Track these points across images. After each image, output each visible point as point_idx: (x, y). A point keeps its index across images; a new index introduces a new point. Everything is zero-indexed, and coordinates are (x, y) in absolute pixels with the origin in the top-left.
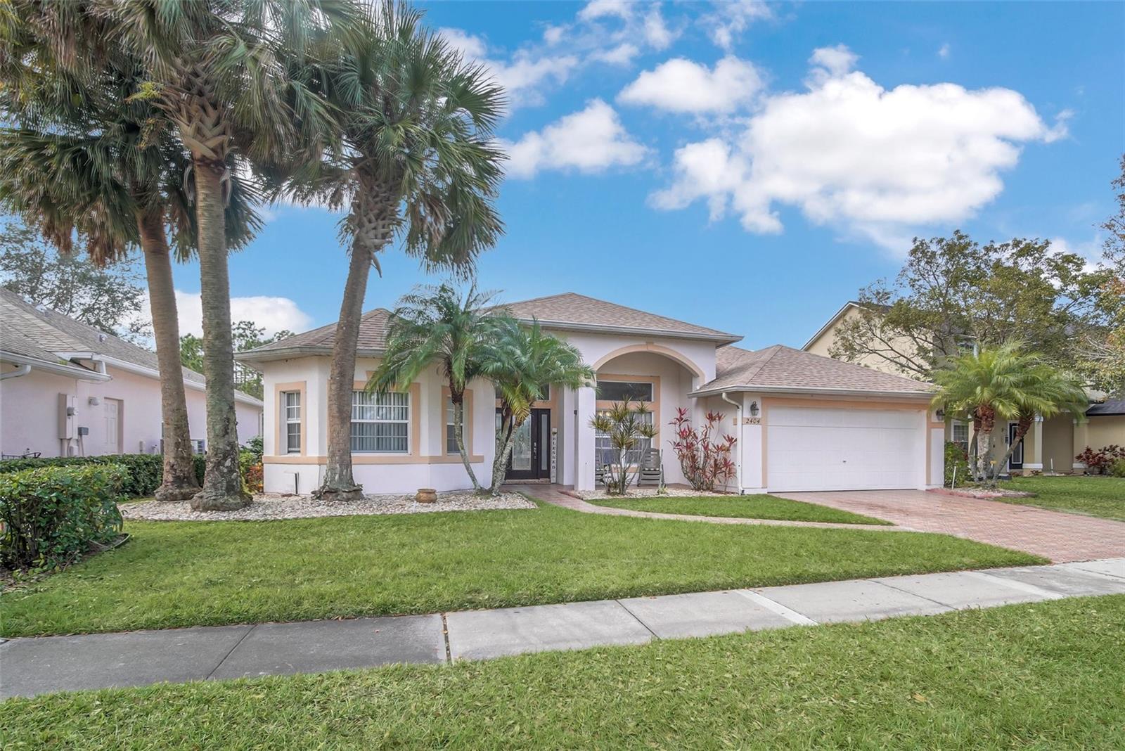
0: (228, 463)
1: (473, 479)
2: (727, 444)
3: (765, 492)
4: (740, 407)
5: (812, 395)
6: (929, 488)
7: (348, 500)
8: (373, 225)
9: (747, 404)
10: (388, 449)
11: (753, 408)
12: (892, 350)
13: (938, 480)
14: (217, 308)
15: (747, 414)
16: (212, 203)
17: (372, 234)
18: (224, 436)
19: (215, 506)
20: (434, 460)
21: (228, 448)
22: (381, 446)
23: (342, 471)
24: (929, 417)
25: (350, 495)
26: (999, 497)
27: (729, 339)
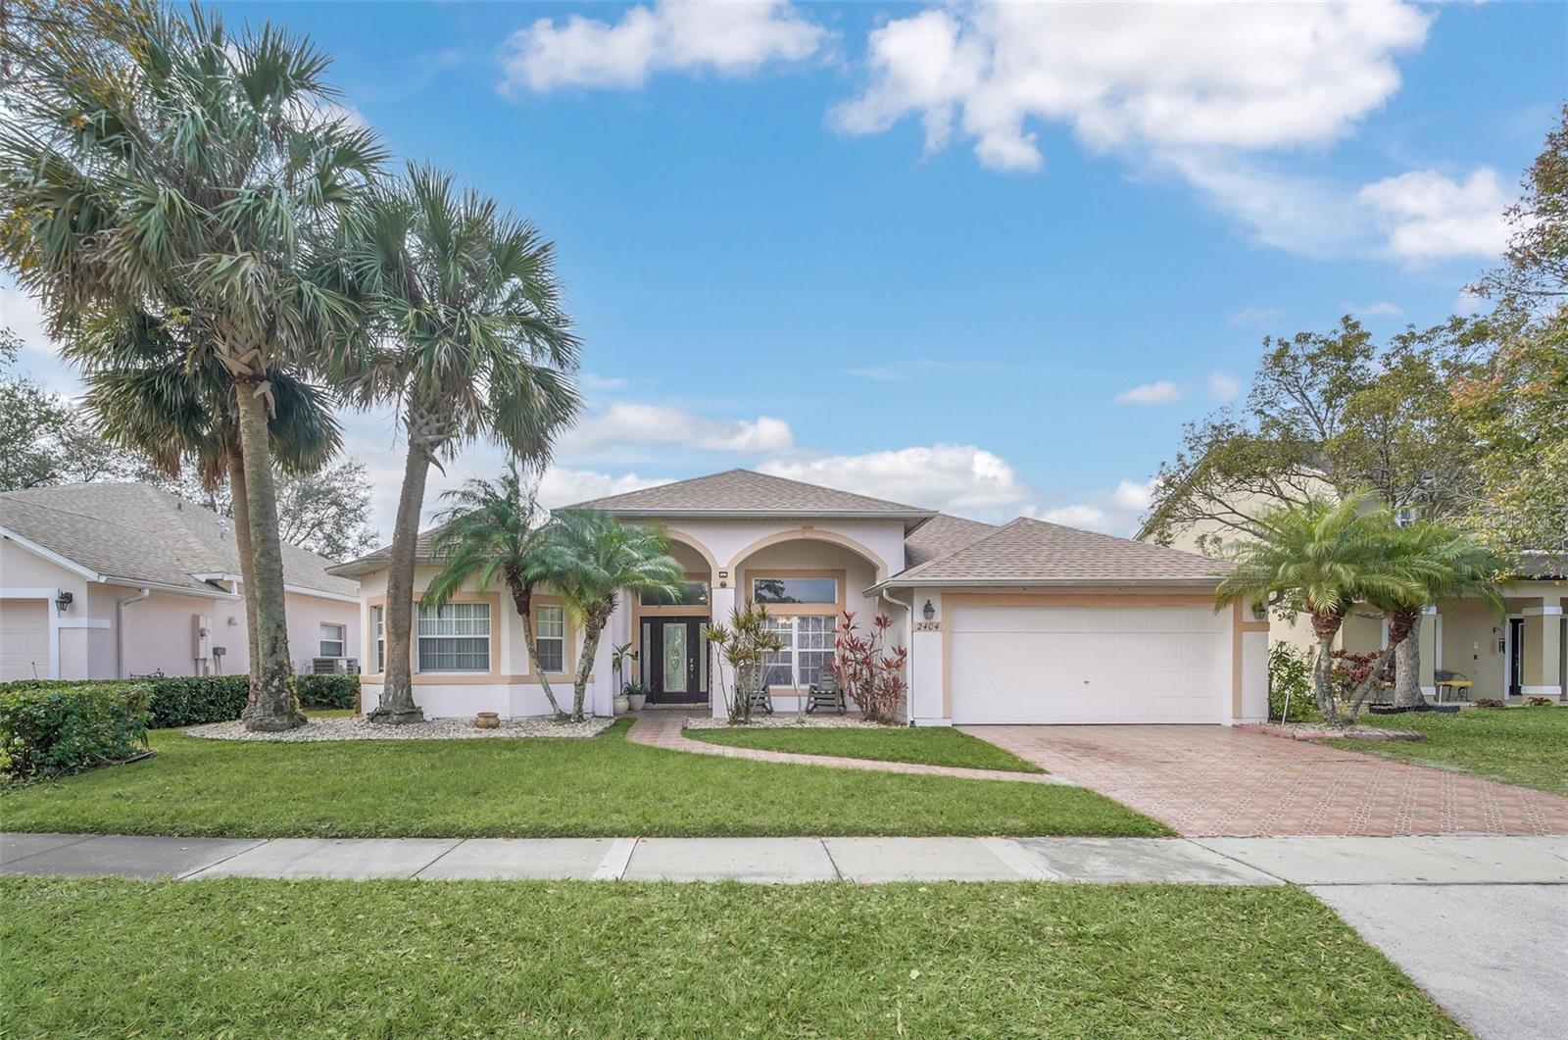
0: (276, 683)
1: (553, 701)
2: (897, 658)
3: (948, 723)
4: (909, 608)
5: (1025, 588)
6: (1237, 722)
7: (398, 723)
8: (425, 420)
9: (919, 604)
10: (469, 668)
11: (928, 609)
12: (1234, 512)
13: (1256, 710)
14: (261, 524)
15: (919, 618)
16: (252, 419)
17: (424, 430)
18: (271, 655)
19: (261, 726)
20: (517, 680)
21: (276, 668)
22: (461, 665)
23: (396, 692)
24: (1238, 614)
25: (401, 718)
26: (1337, 739)
27: (923, 515)
